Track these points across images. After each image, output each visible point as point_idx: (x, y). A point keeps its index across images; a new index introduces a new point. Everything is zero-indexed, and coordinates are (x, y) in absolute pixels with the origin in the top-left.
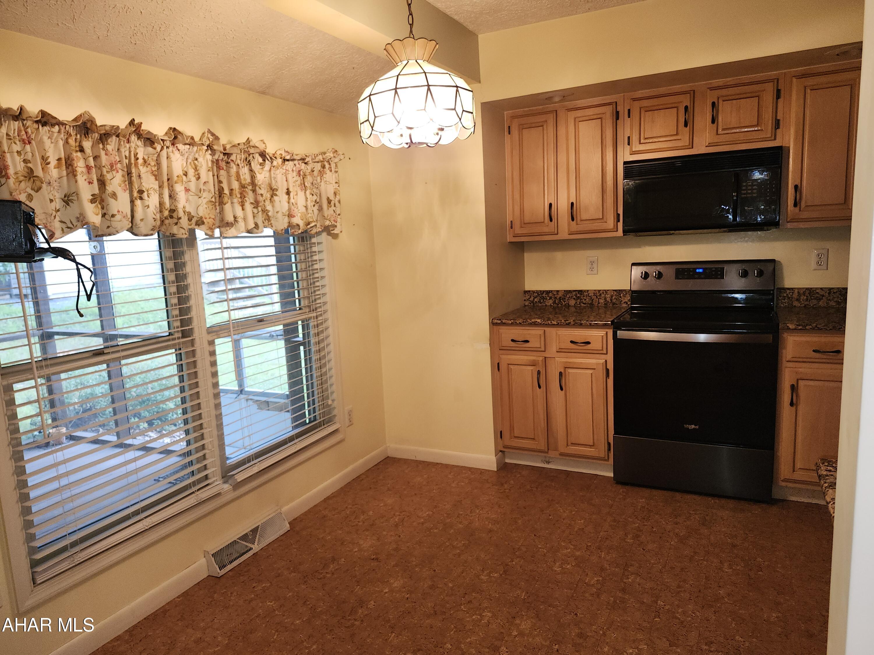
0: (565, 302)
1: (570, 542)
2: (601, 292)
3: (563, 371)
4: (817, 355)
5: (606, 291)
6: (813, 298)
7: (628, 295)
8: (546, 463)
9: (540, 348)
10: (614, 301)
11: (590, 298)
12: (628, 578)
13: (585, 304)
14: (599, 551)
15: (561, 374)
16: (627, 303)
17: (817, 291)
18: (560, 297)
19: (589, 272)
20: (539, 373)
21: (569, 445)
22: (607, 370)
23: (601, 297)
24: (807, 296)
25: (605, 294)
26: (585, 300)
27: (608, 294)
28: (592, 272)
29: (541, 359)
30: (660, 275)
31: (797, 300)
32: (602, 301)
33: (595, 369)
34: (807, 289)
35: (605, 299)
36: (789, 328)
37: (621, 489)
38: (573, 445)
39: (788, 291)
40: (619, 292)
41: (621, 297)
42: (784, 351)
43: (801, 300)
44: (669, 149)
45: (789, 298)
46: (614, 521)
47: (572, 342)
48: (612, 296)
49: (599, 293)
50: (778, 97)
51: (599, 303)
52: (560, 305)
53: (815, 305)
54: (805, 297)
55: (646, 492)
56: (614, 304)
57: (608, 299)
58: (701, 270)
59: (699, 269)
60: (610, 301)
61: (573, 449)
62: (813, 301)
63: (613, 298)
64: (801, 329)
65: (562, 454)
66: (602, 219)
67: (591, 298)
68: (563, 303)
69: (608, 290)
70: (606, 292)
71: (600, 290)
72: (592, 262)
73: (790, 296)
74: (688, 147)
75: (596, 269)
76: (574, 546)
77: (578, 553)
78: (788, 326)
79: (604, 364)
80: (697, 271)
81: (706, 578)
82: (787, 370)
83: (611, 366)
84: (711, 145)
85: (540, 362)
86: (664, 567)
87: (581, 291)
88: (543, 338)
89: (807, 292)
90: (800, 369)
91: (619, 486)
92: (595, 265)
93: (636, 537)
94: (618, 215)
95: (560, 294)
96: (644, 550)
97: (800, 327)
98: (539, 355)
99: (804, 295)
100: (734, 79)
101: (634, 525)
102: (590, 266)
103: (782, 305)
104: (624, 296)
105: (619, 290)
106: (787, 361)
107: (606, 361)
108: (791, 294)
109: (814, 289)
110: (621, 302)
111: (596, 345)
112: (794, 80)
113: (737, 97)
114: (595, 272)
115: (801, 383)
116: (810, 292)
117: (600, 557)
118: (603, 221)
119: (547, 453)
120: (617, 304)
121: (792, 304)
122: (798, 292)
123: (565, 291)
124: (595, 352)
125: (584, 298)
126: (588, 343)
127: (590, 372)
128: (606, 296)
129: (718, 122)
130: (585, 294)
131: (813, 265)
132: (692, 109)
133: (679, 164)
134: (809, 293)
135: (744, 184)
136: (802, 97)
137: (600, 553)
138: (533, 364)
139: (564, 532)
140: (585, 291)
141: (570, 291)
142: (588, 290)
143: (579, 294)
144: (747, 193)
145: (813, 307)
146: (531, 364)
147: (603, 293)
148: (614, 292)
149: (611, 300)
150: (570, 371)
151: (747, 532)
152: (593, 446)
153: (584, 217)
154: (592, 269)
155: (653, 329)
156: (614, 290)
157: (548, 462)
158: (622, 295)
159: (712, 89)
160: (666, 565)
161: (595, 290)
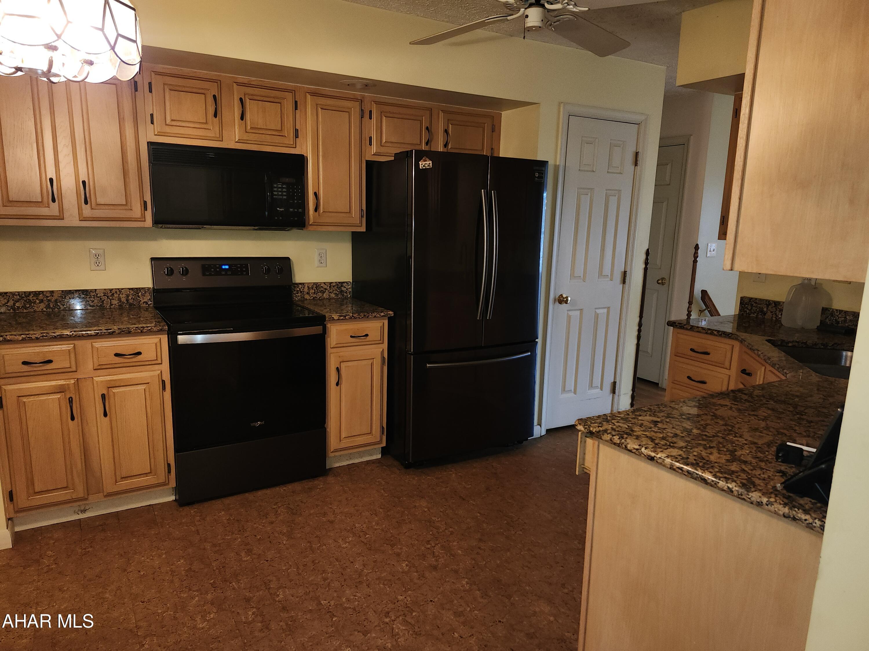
0: (63, 305)
1: (190, 590)
2: (113, 291)
3: (105, 392)
4: (353, 340)
5: (120, 290)
6: (318, 291)
7: (147, 294)
8: (81, 512)
9: (70, 367)
10: (131, 301)
11: (99, 299)
12: (278, 595)
13: (93, 306)
14: (228, 583)
15: (103, 396)
16: (147, 303)
17: (322, 285)
18: (56, 300)
19: (93, 267)
20: (71, 400)
21: (118, 480)
22: (163, 382)
23: (114, 298)
24: (315, 290)
25: (118, 293)
26: (93, 301)
27: (122, 294)
28: (98, 268)
29: (72, 381)
30: (186, 272)
31: (308, 293)
32: (115, 302)
33: (148, 383)
34: (314, 283)
35: (120, 299)
36: (333, 319)
37: (192, 510)
38: (124, 479)
39: (300, 286)
40: (136, 291)
41: (139, 297)
42: (329, 339)
43: (310, 294)
44: (198, 137)
45: (301, 292)
46: (214, 545)
47: (117, 355)
48: (128, 296)
49: (110, 293)
50: (296, 108)
51: (112, 305)
52: (56, 309)
53: (320, 297)
54: (313, 291)
55: (218, 504)
56: (131, 305)
57: (124, 300)
58: (227, 267)
59: (225, 265)
60: (126, 302)
61: (124, 484)
62: (319, 294)
63: (130, 298)
64: (342, 319)
65: (109, 495)
66: (127, 205)
67: (101, 299)
68: (61, 306)
69: (123, 289)
70: (120, 292)
71: (112, 289)
72: (97, 256)
73: (302, 290)
74: (219, 139)
75: (103, 263)
76: (197, 591)
77: (209, 597)
78: (333, 318)
79: (160, 375)
80: (224, 267)
81: (337, 560)
82: (332, 355)
83: (167, 377)
84: (241, 141)
85: (71, 386)
86: (298, 568)
87: (86, 291)
88: (72, 355)
89: (315, 286)
90: (341, 353)
91: (187, 508)
92: (101, 259)
93: (249, 552)
94: (145, 203)
95: (56, 296)
96: (267, 561)
97: (342, 318)
98: (66, 377)
99: (312, 289)
100: (257, 80)
101: (237, 542)
102: (94, 260)
103: (296, 299)
104: (143, 295)
105: (137, 288)
106: (332, 348)
107: (161, 372)
108: (303, 288)
109: (319, 284)
110: (139, 302)
111: (149, 354)
112: (309, 96)
113: (262, 99)
114: (102, 267)
115: (343, 365)
116: (317, 285)
117: (234, 589)
118: (126, 208)
119: (86, 499)
120: (135, 305)
121: (304, 298)
122: (308, 286)
123: (63, 291)
124: (147, 363)
125: (92, 299)
126: (139, 353)
127: (143, 387)
128: (121, 295)
129: (246, 119)
130: (92, 294)
131: (317, 263)
132: (220, 98)
133: (211, 155)
134: (316, 287)
135: (275, 186)
136: (315, 114)
137: (231, 585)
138: (61, 390)
139: (172, 581)
140: (91, 291)
141: (70, 291)
142: (96, 290)
143: (83, 294)
144: (278, 195)
145: (319, 299)
146: (56, 391)
147: (116, 292)
148: (131, 291)
149: (127, 300)
150: (115, 390)
151: (331, 506)
152: (150, 473)
153: (100, 200)
154: (97, 264)
155: (210, 330)
156: (130, 289)
157: (84, 511)
158: (140, 294)
159: (239, 84)
160: (297, 565)
161: (105, 289)
